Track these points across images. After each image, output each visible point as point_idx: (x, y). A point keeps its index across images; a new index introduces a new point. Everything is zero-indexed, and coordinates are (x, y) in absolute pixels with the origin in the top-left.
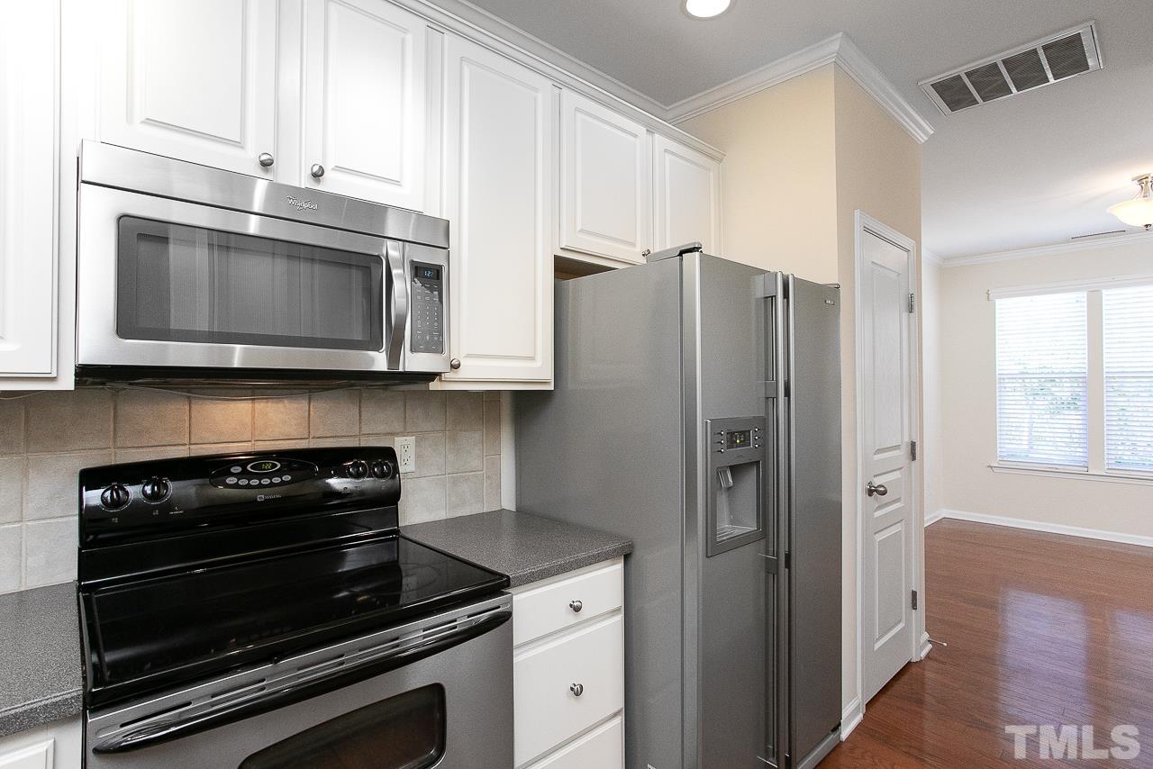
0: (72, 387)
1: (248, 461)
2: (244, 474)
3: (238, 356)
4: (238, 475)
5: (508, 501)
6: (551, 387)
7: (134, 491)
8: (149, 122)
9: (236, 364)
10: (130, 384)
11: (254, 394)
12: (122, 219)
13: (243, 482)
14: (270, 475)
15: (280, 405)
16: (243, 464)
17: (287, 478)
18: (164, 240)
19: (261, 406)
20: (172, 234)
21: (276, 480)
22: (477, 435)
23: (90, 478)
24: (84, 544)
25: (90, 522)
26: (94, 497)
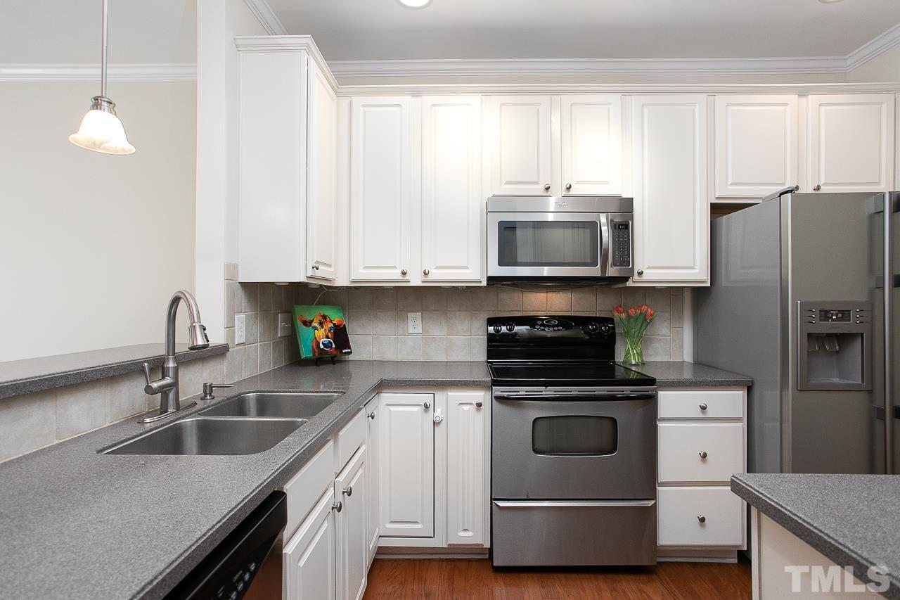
0: (486, 285)
1: (545, 319)
2: (543, 325)
3: (546, 271)
4: (540, 325)
5: (688, 356)
6: (708, 285)
7: (504, 329)
8: (507, 183)
9: (545, 274)
10: (503, 285)
11: (548, 289)
12: (500, 223)
13: (542, 328)
14: (553, 326)
15: (558, 295)
16: (543, 320)
17: (560, 328)
18: (515, 228)
19: (550, 295)
20: (518, 225)
21: (556, 328)
22: (667, 315)
23: (491, 322)
24: (488, 346)
25: (491, 338)
26: (491, 329)
